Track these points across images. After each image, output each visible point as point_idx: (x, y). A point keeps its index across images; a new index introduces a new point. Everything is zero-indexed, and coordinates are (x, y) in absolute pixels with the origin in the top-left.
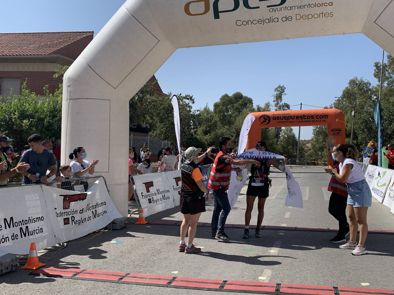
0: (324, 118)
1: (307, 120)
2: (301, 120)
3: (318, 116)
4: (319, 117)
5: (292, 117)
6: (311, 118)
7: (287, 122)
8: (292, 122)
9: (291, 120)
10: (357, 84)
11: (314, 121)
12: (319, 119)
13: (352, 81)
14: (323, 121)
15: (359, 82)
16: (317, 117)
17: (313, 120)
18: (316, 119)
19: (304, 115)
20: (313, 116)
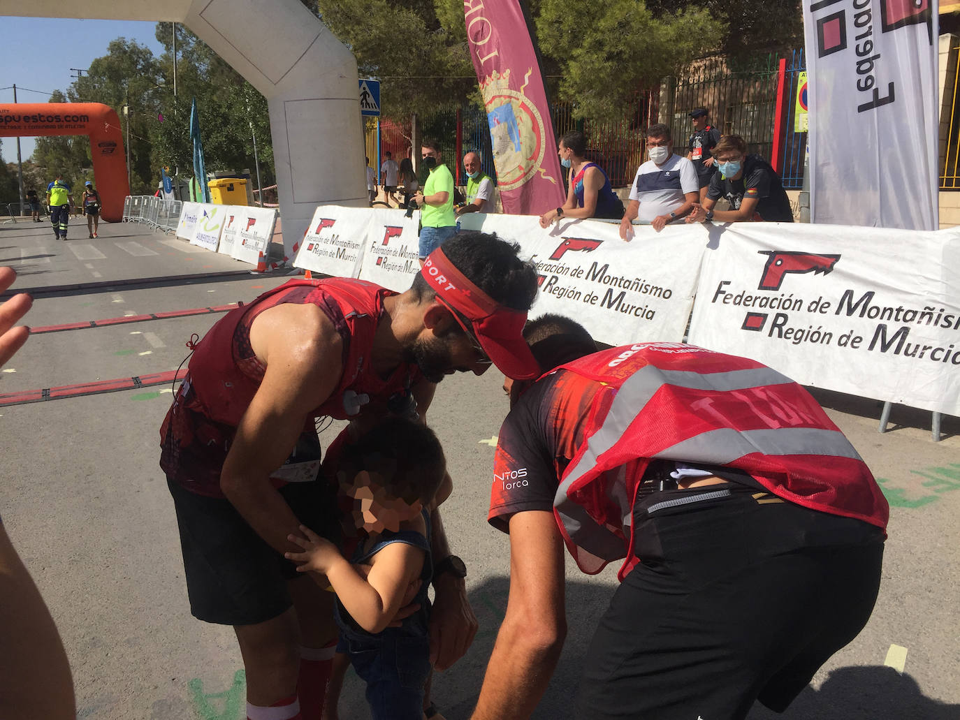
0: (81, 121)
1: (47, 123)
2: (34, 124)
3: (70, 117)
4: (71, 119)
5: (13, 116)
6: (55, 120)
7: (5, 128)
8: (15, 127)
9: (13, 123)
10: (125, 52)
11: (61, 126)
12: (72, 123)
13: (115, 45)
14: (81, 126)
15: (128, 48)
16: (68, 119)
17: (59, 123)
18: (66, 123)
19: (39, 114)
20: (59, 116)
